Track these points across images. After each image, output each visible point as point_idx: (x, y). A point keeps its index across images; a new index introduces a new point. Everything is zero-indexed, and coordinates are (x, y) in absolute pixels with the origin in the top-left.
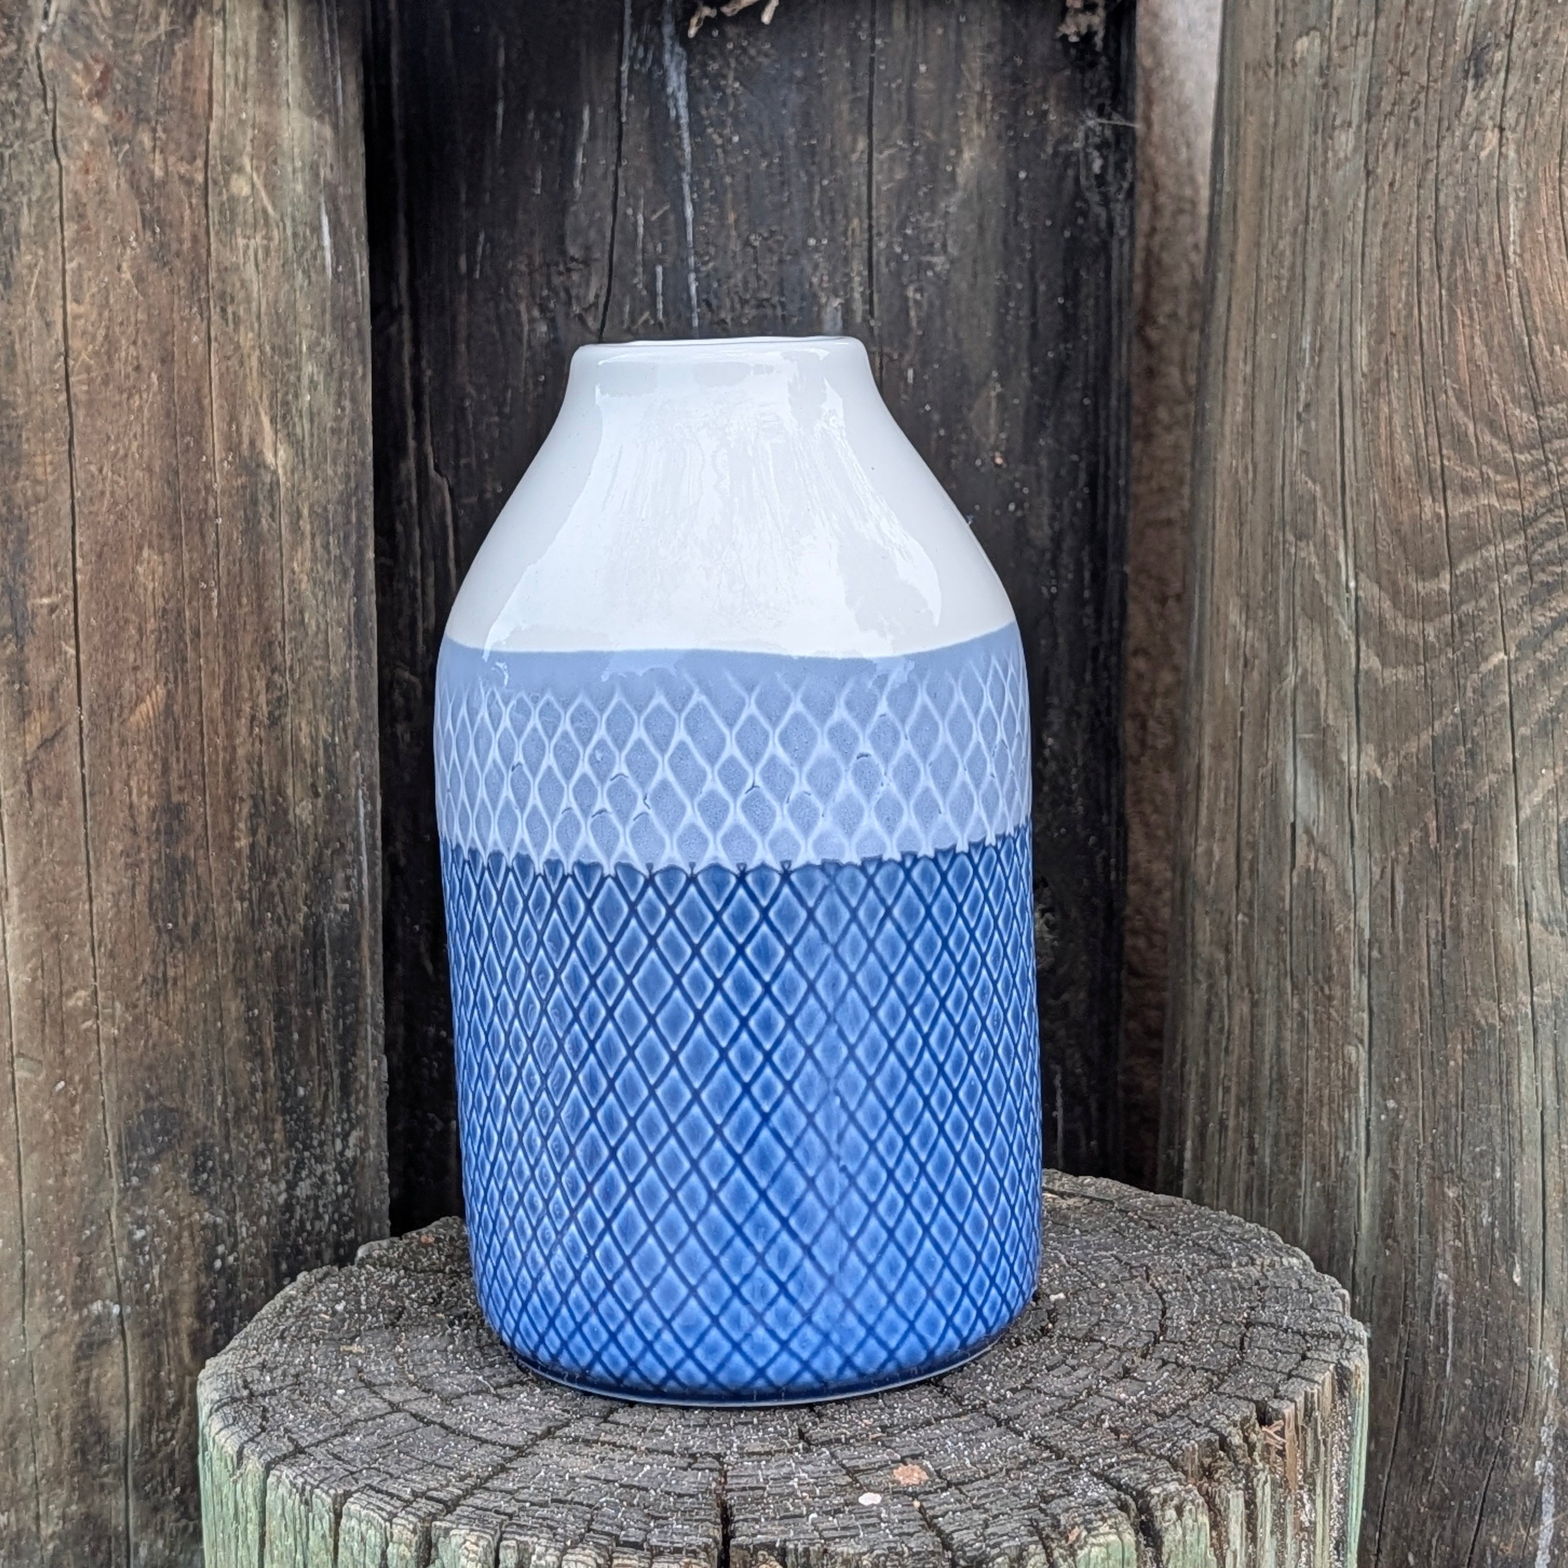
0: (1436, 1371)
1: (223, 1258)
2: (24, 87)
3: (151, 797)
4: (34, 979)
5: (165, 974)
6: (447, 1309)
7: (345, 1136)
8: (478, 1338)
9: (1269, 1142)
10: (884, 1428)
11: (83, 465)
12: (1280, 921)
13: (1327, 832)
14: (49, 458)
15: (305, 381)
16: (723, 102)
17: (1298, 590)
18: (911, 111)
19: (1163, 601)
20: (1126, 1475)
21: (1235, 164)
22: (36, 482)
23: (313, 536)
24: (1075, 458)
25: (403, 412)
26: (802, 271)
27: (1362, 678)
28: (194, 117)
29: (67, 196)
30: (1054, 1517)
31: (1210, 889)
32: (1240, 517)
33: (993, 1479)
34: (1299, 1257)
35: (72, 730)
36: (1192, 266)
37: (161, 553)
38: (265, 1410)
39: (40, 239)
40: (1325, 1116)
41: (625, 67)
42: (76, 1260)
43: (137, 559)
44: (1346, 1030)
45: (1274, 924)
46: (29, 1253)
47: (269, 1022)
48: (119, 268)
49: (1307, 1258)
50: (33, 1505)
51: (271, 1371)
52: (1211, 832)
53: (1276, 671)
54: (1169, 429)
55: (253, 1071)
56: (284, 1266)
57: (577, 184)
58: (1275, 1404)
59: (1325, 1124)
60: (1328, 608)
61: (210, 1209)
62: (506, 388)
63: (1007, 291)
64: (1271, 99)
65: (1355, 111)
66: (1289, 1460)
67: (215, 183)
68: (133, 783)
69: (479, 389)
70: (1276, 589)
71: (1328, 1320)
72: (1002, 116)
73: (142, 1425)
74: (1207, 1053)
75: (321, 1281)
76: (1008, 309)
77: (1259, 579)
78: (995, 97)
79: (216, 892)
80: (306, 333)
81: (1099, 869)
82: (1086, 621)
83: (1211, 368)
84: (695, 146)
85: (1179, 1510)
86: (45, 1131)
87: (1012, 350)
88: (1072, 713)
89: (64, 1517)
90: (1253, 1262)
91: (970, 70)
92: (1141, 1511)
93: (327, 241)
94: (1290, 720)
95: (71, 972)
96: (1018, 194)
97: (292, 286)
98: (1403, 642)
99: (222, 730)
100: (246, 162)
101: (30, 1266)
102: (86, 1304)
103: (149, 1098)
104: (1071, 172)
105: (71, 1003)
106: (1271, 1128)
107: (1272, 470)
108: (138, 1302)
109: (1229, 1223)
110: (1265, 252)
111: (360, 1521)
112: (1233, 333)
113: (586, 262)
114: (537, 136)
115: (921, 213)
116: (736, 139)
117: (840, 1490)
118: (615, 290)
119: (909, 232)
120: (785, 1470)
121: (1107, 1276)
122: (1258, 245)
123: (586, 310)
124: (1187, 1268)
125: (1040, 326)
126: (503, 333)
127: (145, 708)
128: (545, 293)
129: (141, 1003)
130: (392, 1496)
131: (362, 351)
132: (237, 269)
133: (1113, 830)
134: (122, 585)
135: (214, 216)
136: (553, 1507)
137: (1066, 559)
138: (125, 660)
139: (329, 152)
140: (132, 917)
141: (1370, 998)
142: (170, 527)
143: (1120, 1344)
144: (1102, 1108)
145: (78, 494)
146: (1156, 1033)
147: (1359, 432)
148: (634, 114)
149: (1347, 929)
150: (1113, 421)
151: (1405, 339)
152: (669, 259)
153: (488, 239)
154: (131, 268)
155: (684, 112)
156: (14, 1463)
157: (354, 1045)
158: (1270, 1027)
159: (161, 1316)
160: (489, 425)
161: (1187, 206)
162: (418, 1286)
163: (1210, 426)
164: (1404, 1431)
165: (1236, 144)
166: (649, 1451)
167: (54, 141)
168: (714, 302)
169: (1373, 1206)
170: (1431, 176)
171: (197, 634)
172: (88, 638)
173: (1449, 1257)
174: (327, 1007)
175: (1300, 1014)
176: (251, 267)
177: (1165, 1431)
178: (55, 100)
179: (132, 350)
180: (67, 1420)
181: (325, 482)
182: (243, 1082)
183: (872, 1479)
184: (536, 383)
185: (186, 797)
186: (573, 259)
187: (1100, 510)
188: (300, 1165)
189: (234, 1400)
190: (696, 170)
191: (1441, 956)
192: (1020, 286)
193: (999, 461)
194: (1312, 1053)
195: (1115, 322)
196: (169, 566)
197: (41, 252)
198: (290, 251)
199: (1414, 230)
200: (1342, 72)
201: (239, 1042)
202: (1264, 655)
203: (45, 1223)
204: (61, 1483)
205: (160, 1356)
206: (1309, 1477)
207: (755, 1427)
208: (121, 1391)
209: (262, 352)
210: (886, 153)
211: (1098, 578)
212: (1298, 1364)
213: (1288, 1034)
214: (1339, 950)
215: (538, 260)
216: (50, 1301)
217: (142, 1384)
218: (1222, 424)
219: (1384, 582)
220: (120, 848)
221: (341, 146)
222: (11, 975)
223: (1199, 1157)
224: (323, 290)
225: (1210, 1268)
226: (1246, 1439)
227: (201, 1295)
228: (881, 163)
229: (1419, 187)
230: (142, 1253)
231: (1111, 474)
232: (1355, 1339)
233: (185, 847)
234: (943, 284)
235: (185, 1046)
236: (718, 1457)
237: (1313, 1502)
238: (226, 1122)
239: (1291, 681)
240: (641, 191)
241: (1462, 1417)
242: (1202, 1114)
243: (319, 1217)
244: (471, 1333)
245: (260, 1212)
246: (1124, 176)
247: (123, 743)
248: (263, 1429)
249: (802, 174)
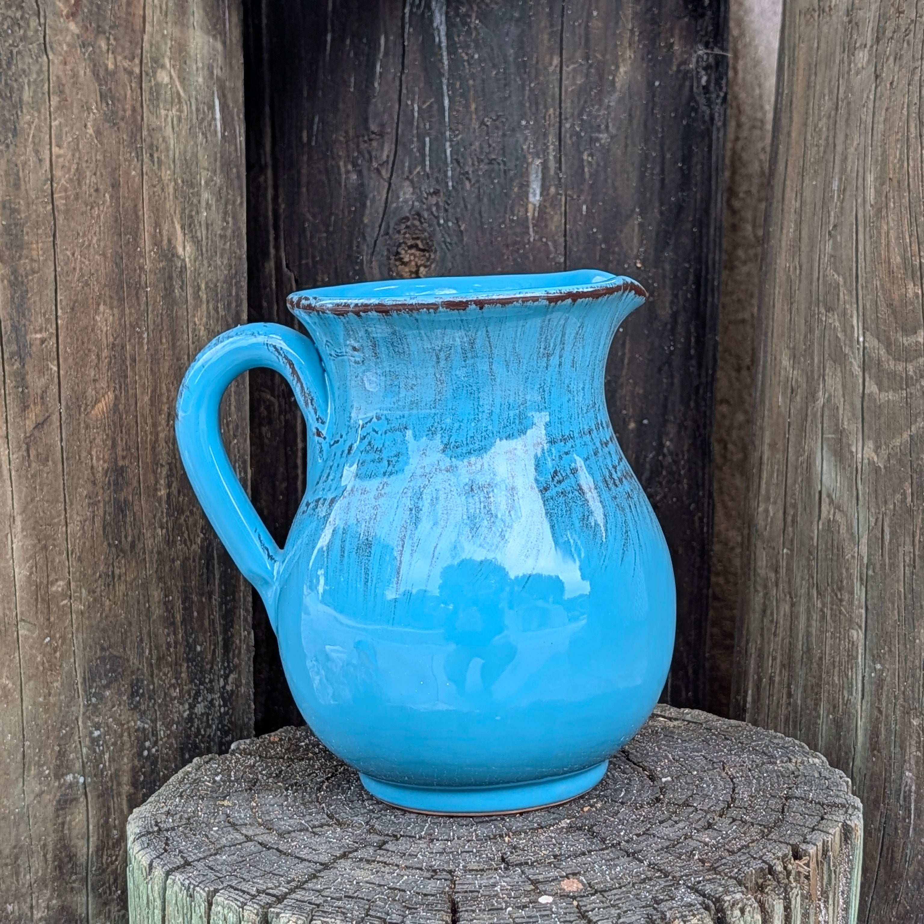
0: (904, 833)
1: (149, 750)
2: (26, 9)
3: (105, 462)
4: (31, 573)
5: (113, 572)
6: (284, 780)
7: (226, 677)
8: (303, 798)
9: (800, 690)
10: (555, 857)
11: (62, 251)
12: (810, 553)
13: (841, 497)
14: (40, 245)
15: (203, 204)
16: (469, 33)
17: (826, 343)
18: (587, 41)
19: (739, 370)
20: (708, 888)
21: (792, 74)
22: (32, 260)
23: (208, 302)
24: (687, 265)
25: (268, 232)
26: (517, 141)
27: (866, 397)
28: (133, 31)
29: (53, 78)
30: (663, 913)
31: (766, 534)
32: (790, 299)
33: (624, 889)
34: (819, 758)
35: (55, 417)
36: (761, 161)
37: (112, 308)
38: (168, 839)
39: (36, 105)
40: (836, 674)
41: (407, 10)
42: (57, 748)
43: (96, 311)
44: (851, 620)
45: (807, 554)
46: (27, 743)
47: (179, 605)
48: (85, 126)
49: (824, 759)
50: (28, 900)
51: (172, 816)
52: (768, 498)
53: (812, 396)
54: (745, 263)
55: (168, 635)
56: (187, 756)
57: (376, 85)
58: (804, 846)
59: (836, 679)
60: (845, 355)
61: (141, 719)
62: (331, 214)
63: (646, 157)
64: (815, 32)
65: (869, 36)
66: (812, 881)
67: (147, 74)
68: (94, 453)
69: (314, 216)
70: (813, 343)
71: (838, 796)
72: (644, 45)
73: (97, 852)
74: (762, 635)
75: (207, 763)
76: (646, 168)
77: (802, 337)
78: (640, 33)
79: (146, 522)
80: (204, 173)
81: (697, 524)
82: (691, 369)
83: (775, 205)
84: (450, 59)
85: (742, 911)
86: (37, 668)
87: (648, 195)
88: (681, 426)
89: (48, 907)
90: (790, 760)
91: (625, 15)
92: (718, 911)
93: (218, 115)
94: (820, 426)
95: (54, 569)
96: (654, 96)
97: (195, 143)
98: (892, 375)
99: (149, 421)
100: (167, 61)
101: (28, 751)
102: (63, 775)
103: (103, 649)
104: (687, 83)
105: (54, 589)
106: (801, 682)
107: (812, 267)
108: (95, 776)
109: (775, 737)
110: (810, 129)
111: (224, 908)
112: (788, 183)
113: (381, 135)
114: (352, 54)
115: (593, 106)
116: (476, 56)
117: (527, 893)
118: (399, 153)
119: (585, 117)
120: (493, 880)
121: (698, 767)
122: (805, 125)
123: (381, 165)
124: (748, 764)
125: (667, 181)
126: (329, 180)
127: (101, 405)
128: (356, 154)
129: (98, 590)
130: (244, 892)
131: (240, 188)
132: (161, 129)
133: (706, 501)
134: (86, 328)
135: (146, 95)
136: (345, 901)
137: (680, 329)
138: (89, 375)
139: (220, 59)
140: (92, 536)
141: (866, 600)
142: (117, 292)
143: (706, 808)
144: (696, 672)
145: (59, 269)
146: (730, 636)
147: (868, 243)
148: (412, 39)
149: (853, 557)
150: (711, 245)
151: (899, 182)
152: (433, 133)
153: (321, 120)
154: (93, 126)
155: (444, 39)
156: (17, 874)
157: (232, 621)
158: (803, 619)
159: (110, 784)
160: (320, 239)
161: (759, 124)
162: (267, 766)
163: (773, 242)
164: (882, 870)
165: (793, 61)
166: (407, 867)
167: (45, 44)
168: (461, 161)
169: (866, 730)
170: (917, 78)
171: (134, 360)
172: (66, 360)
173: (913, 762)
174: (216, 597)
175: (822, 610)
176: (169, 129)
177: (734, 861)
178: (45, 17)
179: (94, 179)
180: (50, 848)
181: (216, 268)
182: (162, 641)
183: (548, 888)
184: (350, 212)
185: (127, 463)
186: (373, 133)
187: (702, 299)
188: (198, 693)
189: (149, 833)
190: (451, 76)
191: (913, 573)
192: (654, 154)
193: (639, 265)
194: (829, 634)
195: (713, 182)
196: (117, 316)
197: (36, 114)
198: (195, 120)
199: (905, 112)
200: (861, 13)
201: (160, 617)
202: (805, 385)
203: (37, 725)
204: (46, 886)
205: (109, 809)
206: (824, 893)
207: (474, 854)
208: (85, 830)
209: (176, 183)
210: (571, 67)
211: (700, 342)
212: (819, 822)
213: (814, 623)
214: (847, 569)
215: (351, 133)
216: (40, 774)
217: (98, 826)
218: (780, 241)
219: (882, 338)
220: (85, 493)
221: (228, 55)
222: (17, 570)
223: (757, 700)
224: (215, 146)
225: (763, 764)
226: (785, 868)
227: (135, 772)
228: (568, 73)
229: (909, 85)
230: (98, 745)
231: (709, 277)
232: (855, 808)
233: (126, 494)
234: (606, 151)
235: (126, 618)
236: (450, 872)
237: (827, 909)
238: (151, 665)
239: (821, 402)
240: (417, 89)
241: (919, 862)
242: (758, 674)
243: (209, 726)
244: (298, 795)
245: (173, 722)
246: (721, 89)
247: (87, 427)
248: (166, 851)
249: (518, 79)
